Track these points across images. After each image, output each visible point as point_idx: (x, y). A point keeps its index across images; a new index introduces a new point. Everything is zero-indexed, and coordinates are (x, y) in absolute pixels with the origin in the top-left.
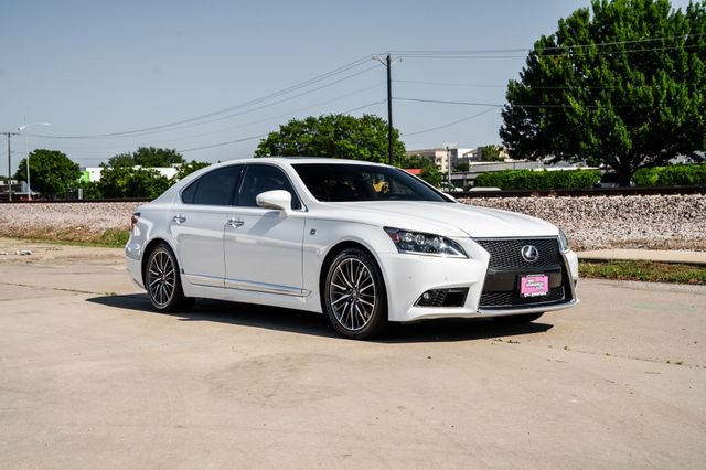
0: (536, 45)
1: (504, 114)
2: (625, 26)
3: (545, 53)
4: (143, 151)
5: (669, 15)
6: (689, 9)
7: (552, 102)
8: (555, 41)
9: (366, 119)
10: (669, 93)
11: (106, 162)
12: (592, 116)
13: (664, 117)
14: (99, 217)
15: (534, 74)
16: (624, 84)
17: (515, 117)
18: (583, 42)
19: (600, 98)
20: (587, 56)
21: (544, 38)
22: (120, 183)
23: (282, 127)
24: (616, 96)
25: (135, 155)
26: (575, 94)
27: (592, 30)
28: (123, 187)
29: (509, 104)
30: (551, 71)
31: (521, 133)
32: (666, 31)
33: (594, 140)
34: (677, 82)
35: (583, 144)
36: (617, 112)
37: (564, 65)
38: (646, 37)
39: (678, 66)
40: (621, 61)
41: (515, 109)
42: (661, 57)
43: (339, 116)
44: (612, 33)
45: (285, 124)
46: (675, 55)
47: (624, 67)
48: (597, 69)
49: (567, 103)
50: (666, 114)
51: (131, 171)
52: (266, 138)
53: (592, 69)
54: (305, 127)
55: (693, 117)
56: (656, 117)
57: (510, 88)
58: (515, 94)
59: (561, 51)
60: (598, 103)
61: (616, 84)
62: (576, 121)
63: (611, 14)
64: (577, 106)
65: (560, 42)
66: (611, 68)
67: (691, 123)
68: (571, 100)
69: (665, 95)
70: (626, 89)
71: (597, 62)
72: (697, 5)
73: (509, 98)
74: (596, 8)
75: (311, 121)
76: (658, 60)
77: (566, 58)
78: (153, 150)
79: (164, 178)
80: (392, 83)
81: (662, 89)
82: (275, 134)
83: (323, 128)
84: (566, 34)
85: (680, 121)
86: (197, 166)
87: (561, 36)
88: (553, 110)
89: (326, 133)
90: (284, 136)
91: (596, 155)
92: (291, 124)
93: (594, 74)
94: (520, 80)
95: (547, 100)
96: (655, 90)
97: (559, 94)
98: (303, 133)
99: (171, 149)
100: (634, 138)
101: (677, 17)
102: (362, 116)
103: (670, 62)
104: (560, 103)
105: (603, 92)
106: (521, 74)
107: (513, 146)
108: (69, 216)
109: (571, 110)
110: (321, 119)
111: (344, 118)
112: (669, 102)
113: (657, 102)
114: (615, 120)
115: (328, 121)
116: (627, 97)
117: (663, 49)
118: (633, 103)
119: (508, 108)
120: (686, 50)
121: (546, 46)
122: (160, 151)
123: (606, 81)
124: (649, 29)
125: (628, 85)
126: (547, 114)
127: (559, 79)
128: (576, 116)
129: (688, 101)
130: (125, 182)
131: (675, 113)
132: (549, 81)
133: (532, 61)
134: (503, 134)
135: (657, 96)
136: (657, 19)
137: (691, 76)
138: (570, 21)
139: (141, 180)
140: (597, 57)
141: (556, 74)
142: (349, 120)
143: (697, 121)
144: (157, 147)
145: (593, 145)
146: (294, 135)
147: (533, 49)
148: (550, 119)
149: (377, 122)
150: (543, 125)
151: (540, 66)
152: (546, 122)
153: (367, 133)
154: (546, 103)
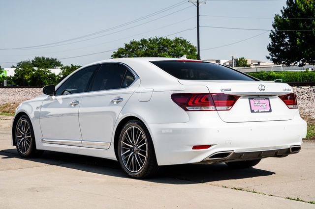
1: (271, 36)
4: (37, 59)
7: (305, 27)
9: (177, 40)
11: (16, 66)
14: (24, 97)
15: (291, 10)
17: (278, 38)
22: (27, 77)
23: (126, 46)
25: (33, 61)
28: (29, 79)
29: (274, 30)
30: (305, 8)
31: (282, 48)
37: (314, 3)
41: (278, 33)
43: (161, 38)
45: (128, 43)
51: (33, 70)
52: (116, 51)
54: (140, 45)
57: (276, 20)
58: (279, 24)
73: (274, 26)
75: (144, 42)
78: (43, 58)
79: (54, 75)
82: (122, 49)
83: (151, 45)
86: (74, 68)
88: (306, 33)
89: (152, 48)
90: (126, 50)
92: (132, 43)
94: (281, 15)
95: (302, 26)
98: (139, 48)
99: (54, 58)
102: (175, 39)
106: (282, 11)
107: (276, 56)
108: (4, 97)
110: (150, 40)
111: (164, 40)
115: (153, 41)
119: (273, 32)
122: (48, 59)
126: (301, 35)
127: (310, 13)
130: (29, 77)
132: (303, 14)
133: (290, 3)
134: (269, 49)
139: (39, 75)
141: (308, 10)
142: (167, 41)
144: (46, 57)
146: (133, 50)
148: (303, 38)
149: (183, 42)
150: (298, 42)
151: (296, 5)
152: (300, 41)
153: (178, 49)
154: (301, 29)
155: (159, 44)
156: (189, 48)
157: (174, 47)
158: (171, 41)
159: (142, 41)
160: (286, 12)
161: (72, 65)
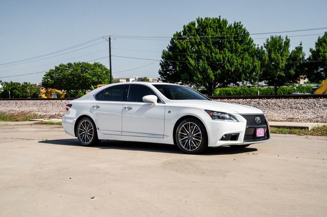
0: (174, 36)
1: (160, 64)
2: (211, 30)
3: (178, 39)
5: (228, 26)
6: (234, 24)
7: (182, 60)
8: (182, 34)
9: (95, 64)
10: (228, 58)
12: (198, 66)
13: (227, 68)
15: (173, 48)
16: (211, 53)
17: (165, 66)
18: (194, 35)
19: (202, 59)
20: (196, 42)
21: (177, 32)
23: (56, 68)
24: (208, 58)
26: (191, 57)
27: (197, 30)
29: (162, 60)
30: (181, 47)
31: (168, 73)
32: (227, 33)
33: (199, 76)
34: (231, 53)
35: (195, 78)
36: (209, 65)
37: (187, 44)
38: (219, 35)
39: (231, 47)
40: (209, 44)
41: (165, 62)
42: (225, 43)
43: (83, 63)
44: (206, 32)
45: (58, 66)
46: (230, 42)
47: (211, 47)
48: (200, 47)
49: (188, 60)
50: (228, 67)
53: (198, 47)
54: (67, 67)
55: (238, 68)
56: (223, 68)
57: (164, 53)
58: (166, 56)
59: (185, 39)
60: (201, 61)
61: (208, 53)
62: (192, 68)
63: (205, 25)
64: (192, 62)
65: (184, 34)
66: (205, 46)
67: (237, 70)
68: (190, 59)
69: (227, 59)
70: (212, 56)
71: (200, 44)
72: (238, 23)
73: (163, 58)
74: (198, 21)
75: (70, 65)
76: (224, 44)
77: (187, 41)
80: (111, 49)
81: (226, 56)
82: (53, 70)
83: (75, 68)
84: (187, 31)
85: (233, 69)
87: (185, 32)
88: (183, 63)
89: (77, 70)
90: (56, 71)
91: (201, 83)
92: (60, 66)
93: (199, 49)
94: (167, 50)
95: (180, 59)
96: (223, 57)
97: (184, 56)
98: (66, 70)
100: (215, 76)
101: (230, 27)
103: (228, 45)
104: (185, 60)
105: (203, 56)
109: (190, 63)
110: (74, 64)
111: (85, 64)
112: (229, 62)
113: (224, 62)
114: (208, 68)
115: (78, 64)
116: (212, 59)
117: (226, 40)
118: (214, 61)
119: (162, 62)
120: (234, 41)
121: (178, 36)
123: (204, 52)
124: (220, 31)
125: (213, 54)
126: (180, 64)
127: (185, 50)
128: (192, 66)
129: (236, 62)
131: (231, 66)
132: (180, 51)
133: (172, 42)
134: (160, 73)
135: (224, 58)
136: (223, 28)
137: (236, 51)
138: (188, 26)
140: (200, 42)
141: (183, 48)
142: (88, 65)
143: (239, 70)
145: (199, 78)
146: (62, 71)
147: (173, 37)
148: (181, 67)
149: (100, 66)
150: (178, 69)
151: (176, 44)
152: (179, 68)
153: (96, 71)
154: (179, 60)
155: (81, 67)
156: (104, 70)
157: (93, 69)
158: (91, 65)
159: (68, 64)
160: (170, 49)
161: (11, 82)
